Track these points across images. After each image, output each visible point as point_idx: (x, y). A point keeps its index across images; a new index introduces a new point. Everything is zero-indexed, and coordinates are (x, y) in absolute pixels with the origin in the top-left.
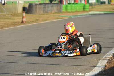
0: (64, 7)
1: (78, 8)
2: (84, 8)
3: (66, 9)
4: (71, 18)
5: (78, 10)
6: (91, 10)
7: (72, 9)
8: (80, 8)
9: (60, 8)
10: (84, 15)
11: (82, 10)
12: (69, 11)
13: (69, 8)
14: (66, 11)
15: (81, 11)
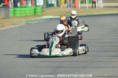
0: (12, 11)
1: (28, 12)
2: (35, 12)
3: (14, 13)
4: (28, 24)
5: (28, 14)
6: (43, 14)
7: (21, 13)
8: (31, 12)
9: (8, 13)
10: (38, 20)
11: (33, 14)
12: (18, 15)
13: (18, 12)
14: (14, 16)
15: (32, 16)
